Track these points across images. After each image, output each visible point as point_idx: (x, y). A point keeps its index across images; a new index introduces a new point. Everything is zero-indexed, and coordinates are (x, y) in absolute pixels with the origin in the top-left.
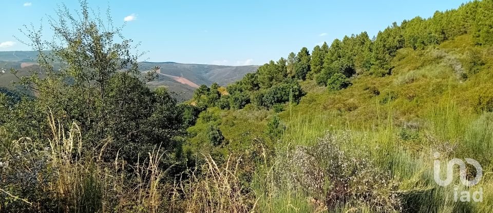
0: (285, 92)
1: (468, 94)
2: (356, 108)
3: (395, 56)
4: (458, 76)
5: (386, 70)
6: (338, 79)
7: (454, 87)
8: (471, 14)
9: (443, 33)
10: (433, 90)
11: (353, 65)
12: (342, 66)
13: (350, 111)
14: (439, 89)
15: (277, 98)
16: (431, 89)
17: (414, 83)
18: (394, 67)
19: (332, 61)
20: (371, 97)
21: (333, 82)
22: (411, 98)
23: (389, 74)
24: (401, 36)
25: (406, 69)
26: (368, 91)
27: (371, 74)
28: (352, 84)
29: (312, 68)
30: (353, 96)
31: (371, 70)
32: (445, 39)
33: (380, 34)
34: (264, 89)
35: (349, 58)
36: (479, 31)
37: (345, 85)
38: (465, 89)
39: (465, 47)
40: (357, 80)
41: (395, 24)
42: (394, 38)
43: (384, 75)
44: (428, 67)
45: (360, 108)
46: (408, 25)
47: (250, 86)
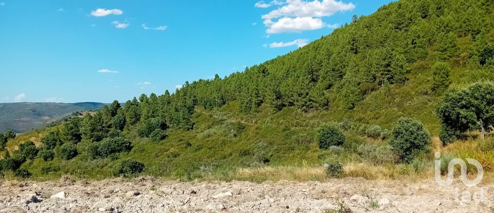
0: (118, 144)
1: (236, 147)
2: (179, 155)
3: (192, 113)
4: (232, 135)
5: (190, 126)
6: (158, 133)
7: (231, 142)
8: (238, 88)
9: (222, 99)
10: (221, 144)
11: (166, 121)
12: (158, 122)
13: (176, 157)
14: (224, 143)
15: (111, 149)
16: (220, 143)
17: (210, 138)
18: (194, 124)
19: (148, 117)
20: (186, 148)
21: (155, 136)
22: (210, 149)
23: (192, 128)
24: (195, 97)
25: (203, 126)
26: (181, 142)
27: (180, 128)
28: (168, 136)
29: (128, 120)
30: (172, 146)
31: (180, 126)
32: (224, 103)
33: (178, 91)
34: (86, 139)
35: (162, 116)
36: (242, 104)
37: (163, 137)
38: (236, 143)
39: (235, 112)
40: (170, 133)
41: (187, 82)
42: (190, 98)
43: (188, 129)
44: (216, 127)
45: (182, 155)
46: (197, 86)
47: (70, 137)
